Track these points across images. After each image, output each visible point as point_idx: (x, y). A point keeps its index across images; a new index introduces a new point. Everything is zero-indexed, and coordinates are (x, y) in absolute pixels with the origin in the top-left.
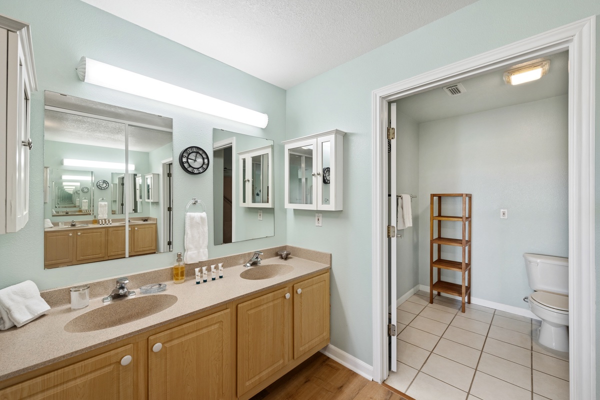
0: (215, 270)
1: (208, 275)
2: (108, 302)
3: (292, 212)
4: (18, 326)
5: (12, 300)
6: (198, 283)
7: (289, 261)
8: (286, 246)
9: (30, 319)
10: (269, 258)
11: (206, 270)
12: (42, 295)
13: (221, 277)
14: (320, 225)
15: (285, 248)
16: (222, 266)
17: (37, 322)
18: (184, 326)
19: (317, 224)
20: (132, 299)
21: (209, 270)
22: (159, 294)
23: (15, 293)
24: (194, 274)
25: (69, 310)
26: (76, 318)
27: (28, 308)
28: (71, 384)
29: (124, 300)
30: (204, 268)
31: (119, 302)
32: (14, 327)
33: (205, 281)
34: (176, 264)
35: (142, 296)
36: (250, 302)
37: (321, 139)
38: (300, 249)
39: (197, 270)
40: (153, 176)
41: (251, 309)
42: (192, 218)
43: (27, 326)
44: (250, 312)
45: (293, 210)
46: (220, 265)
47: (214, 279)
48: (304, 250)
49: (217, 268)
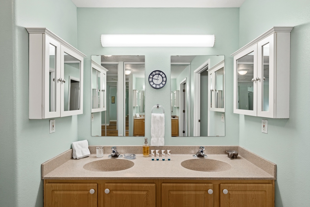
0: (164, 154)
1: (160, 156)
2: (110, 158)
3: (244, 117)
4: (78, 159)
5: (77, 147)
6: (153, 160)
7: (235, 161)
8: (238, 147)
9: (82, 157)
10: (219, 154)
11: (158, 152)
12: (89, 148)
13: (169, 160)
14: (266, 132)
15: (237, 148)
16: (170, 152)
17: (85, 158)
18: (124, 184)
19: (263, 131)
20: (119, 159)
21: (160, 153)
22: (130, 160)
23: (79, 144)
24: (150, 153)
25: (96, 157)
26: (93, 162)
27: (82, 152)
28: (72, 192)
29: (115, 159)
30: (157, 151)
31: (114, 159)
32: (76, 159)
33: (158, 160)
34: (144, 145)
35: (124, 159)
36: (172, 184)
37: (261, 43)
38: (248, 153)
39: (152, 151)
40: (176, 92)
41: (173, 190)
42: (155, 117)
43: (81, 159)
44: (172, 193)
45: (244, 115)
46: (168, 151)
47: (163, 160)
48: (251, 154)
49: (166, 152)
